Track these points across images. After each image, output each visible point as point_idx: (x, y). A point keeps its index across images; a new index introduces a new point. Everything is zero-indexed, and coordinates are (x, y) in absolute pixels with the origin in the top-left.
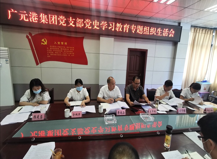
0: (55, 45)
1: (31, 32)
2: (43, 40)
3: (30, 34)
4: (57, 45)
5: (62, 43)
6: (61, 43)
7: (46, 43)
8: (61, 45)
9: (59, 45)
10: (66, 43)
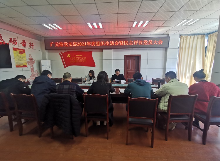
0: (75, 57)
1: (62, 52)
3: (61, 53)
6: (78, 56)
7: (70, 56)
10: (81, 55)
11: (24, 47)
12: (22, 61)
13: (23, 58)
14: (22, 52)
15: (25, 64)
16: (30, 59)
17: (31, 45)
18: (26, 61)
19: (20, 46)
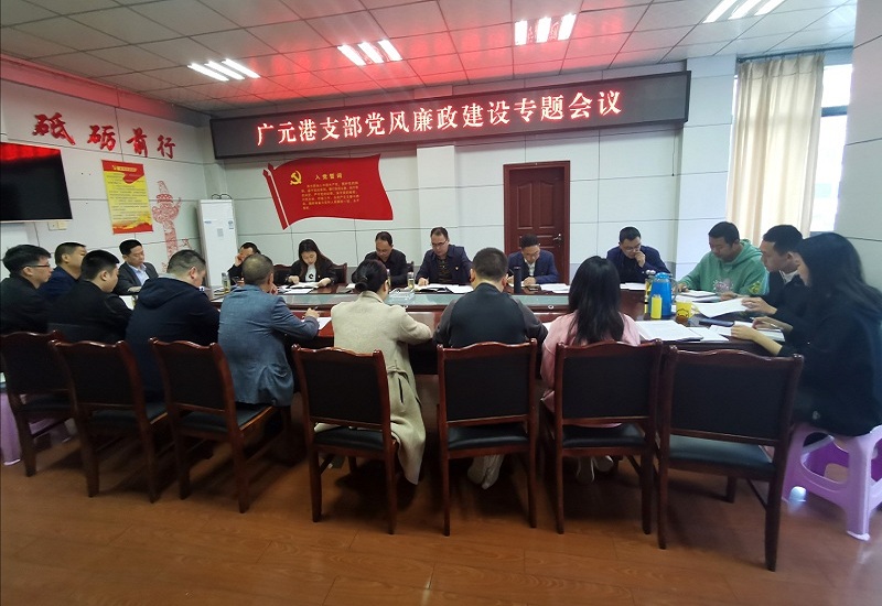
0: (318, 182)
1: (272, 163)
2: (293, 176)
3: (270, 167)
4: (322, 182)
5: (332, 176)
6: (328, 177)
7: (299, 181)
8: (329, 181)
9: (326, 182)
10: (340, 176)
11: (141, 153)
12: (132, 209)
13: (138, 198)
14: (134, 173)
15: (144, 220)
16: (160, 198)
17: (166, 145)
18: (149, 209)
19: (124, 152)
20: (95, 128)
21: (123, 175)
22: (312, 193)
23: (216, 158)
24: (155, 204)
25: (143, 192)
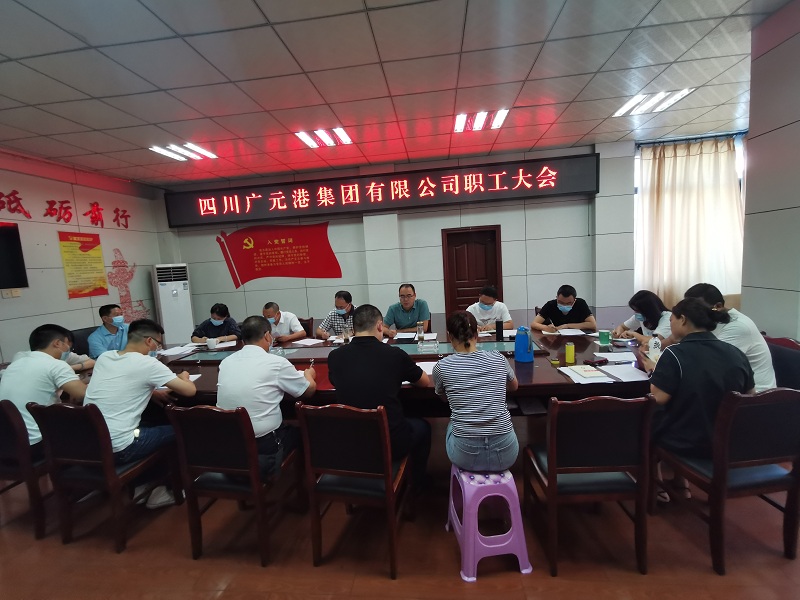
0: (270, 246)
1: (225, 231)
4: (273, 246)
5: (283, 241)
6: (280, 242)
8: (280, 245)
9: (277, 246)
10: (291, 241)
11: (97, 224)
13: (94, 265)
14: (90, 242)
15: (99, 284)
16: (116, 264)
17: (121, 217)
18: (104, 275)
19: (81, 224)
20: (51, 203)
21: (79, 245)
22: (264, 256)
23: (170, 226)
24: (110, 269)
25: (99, 260)
